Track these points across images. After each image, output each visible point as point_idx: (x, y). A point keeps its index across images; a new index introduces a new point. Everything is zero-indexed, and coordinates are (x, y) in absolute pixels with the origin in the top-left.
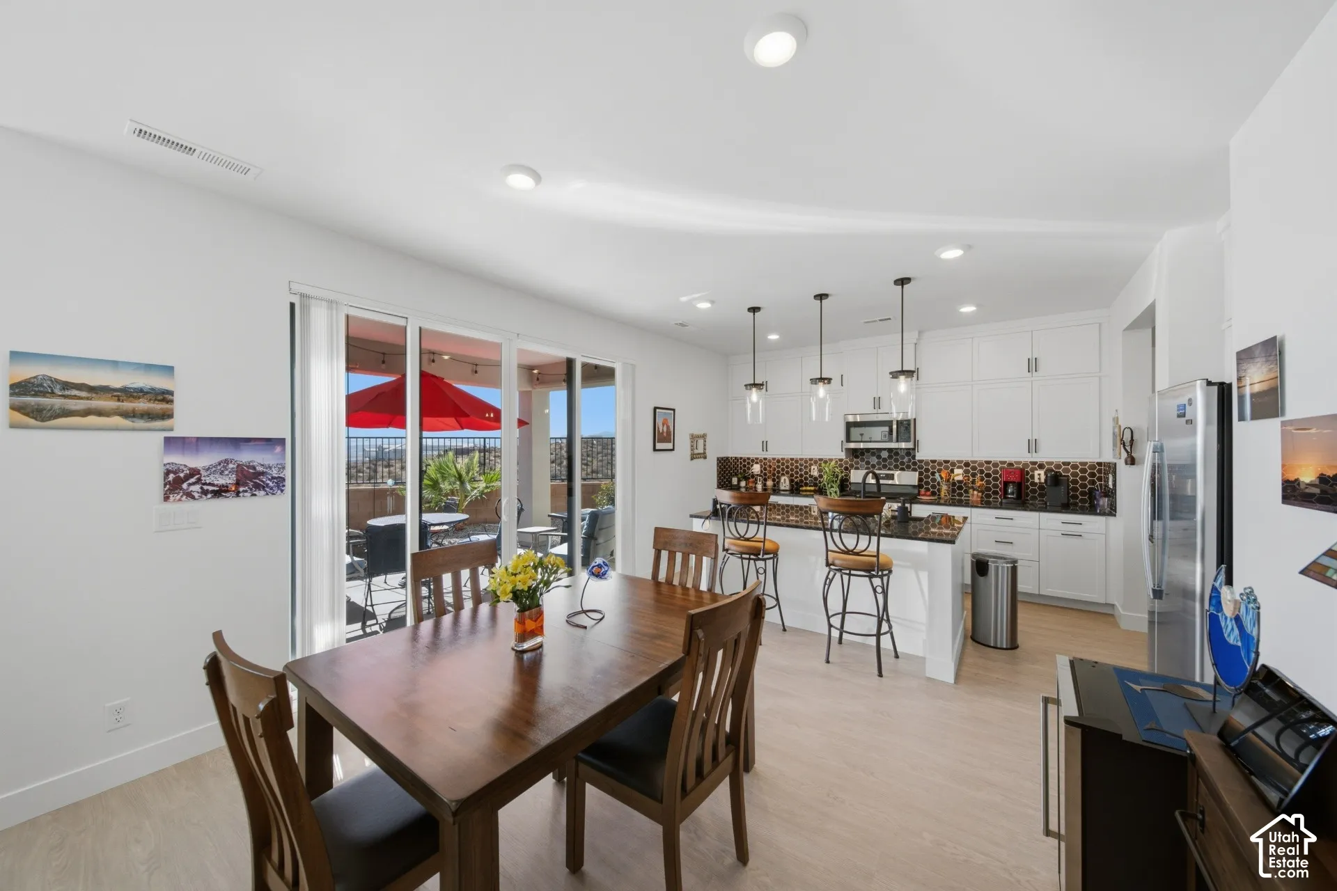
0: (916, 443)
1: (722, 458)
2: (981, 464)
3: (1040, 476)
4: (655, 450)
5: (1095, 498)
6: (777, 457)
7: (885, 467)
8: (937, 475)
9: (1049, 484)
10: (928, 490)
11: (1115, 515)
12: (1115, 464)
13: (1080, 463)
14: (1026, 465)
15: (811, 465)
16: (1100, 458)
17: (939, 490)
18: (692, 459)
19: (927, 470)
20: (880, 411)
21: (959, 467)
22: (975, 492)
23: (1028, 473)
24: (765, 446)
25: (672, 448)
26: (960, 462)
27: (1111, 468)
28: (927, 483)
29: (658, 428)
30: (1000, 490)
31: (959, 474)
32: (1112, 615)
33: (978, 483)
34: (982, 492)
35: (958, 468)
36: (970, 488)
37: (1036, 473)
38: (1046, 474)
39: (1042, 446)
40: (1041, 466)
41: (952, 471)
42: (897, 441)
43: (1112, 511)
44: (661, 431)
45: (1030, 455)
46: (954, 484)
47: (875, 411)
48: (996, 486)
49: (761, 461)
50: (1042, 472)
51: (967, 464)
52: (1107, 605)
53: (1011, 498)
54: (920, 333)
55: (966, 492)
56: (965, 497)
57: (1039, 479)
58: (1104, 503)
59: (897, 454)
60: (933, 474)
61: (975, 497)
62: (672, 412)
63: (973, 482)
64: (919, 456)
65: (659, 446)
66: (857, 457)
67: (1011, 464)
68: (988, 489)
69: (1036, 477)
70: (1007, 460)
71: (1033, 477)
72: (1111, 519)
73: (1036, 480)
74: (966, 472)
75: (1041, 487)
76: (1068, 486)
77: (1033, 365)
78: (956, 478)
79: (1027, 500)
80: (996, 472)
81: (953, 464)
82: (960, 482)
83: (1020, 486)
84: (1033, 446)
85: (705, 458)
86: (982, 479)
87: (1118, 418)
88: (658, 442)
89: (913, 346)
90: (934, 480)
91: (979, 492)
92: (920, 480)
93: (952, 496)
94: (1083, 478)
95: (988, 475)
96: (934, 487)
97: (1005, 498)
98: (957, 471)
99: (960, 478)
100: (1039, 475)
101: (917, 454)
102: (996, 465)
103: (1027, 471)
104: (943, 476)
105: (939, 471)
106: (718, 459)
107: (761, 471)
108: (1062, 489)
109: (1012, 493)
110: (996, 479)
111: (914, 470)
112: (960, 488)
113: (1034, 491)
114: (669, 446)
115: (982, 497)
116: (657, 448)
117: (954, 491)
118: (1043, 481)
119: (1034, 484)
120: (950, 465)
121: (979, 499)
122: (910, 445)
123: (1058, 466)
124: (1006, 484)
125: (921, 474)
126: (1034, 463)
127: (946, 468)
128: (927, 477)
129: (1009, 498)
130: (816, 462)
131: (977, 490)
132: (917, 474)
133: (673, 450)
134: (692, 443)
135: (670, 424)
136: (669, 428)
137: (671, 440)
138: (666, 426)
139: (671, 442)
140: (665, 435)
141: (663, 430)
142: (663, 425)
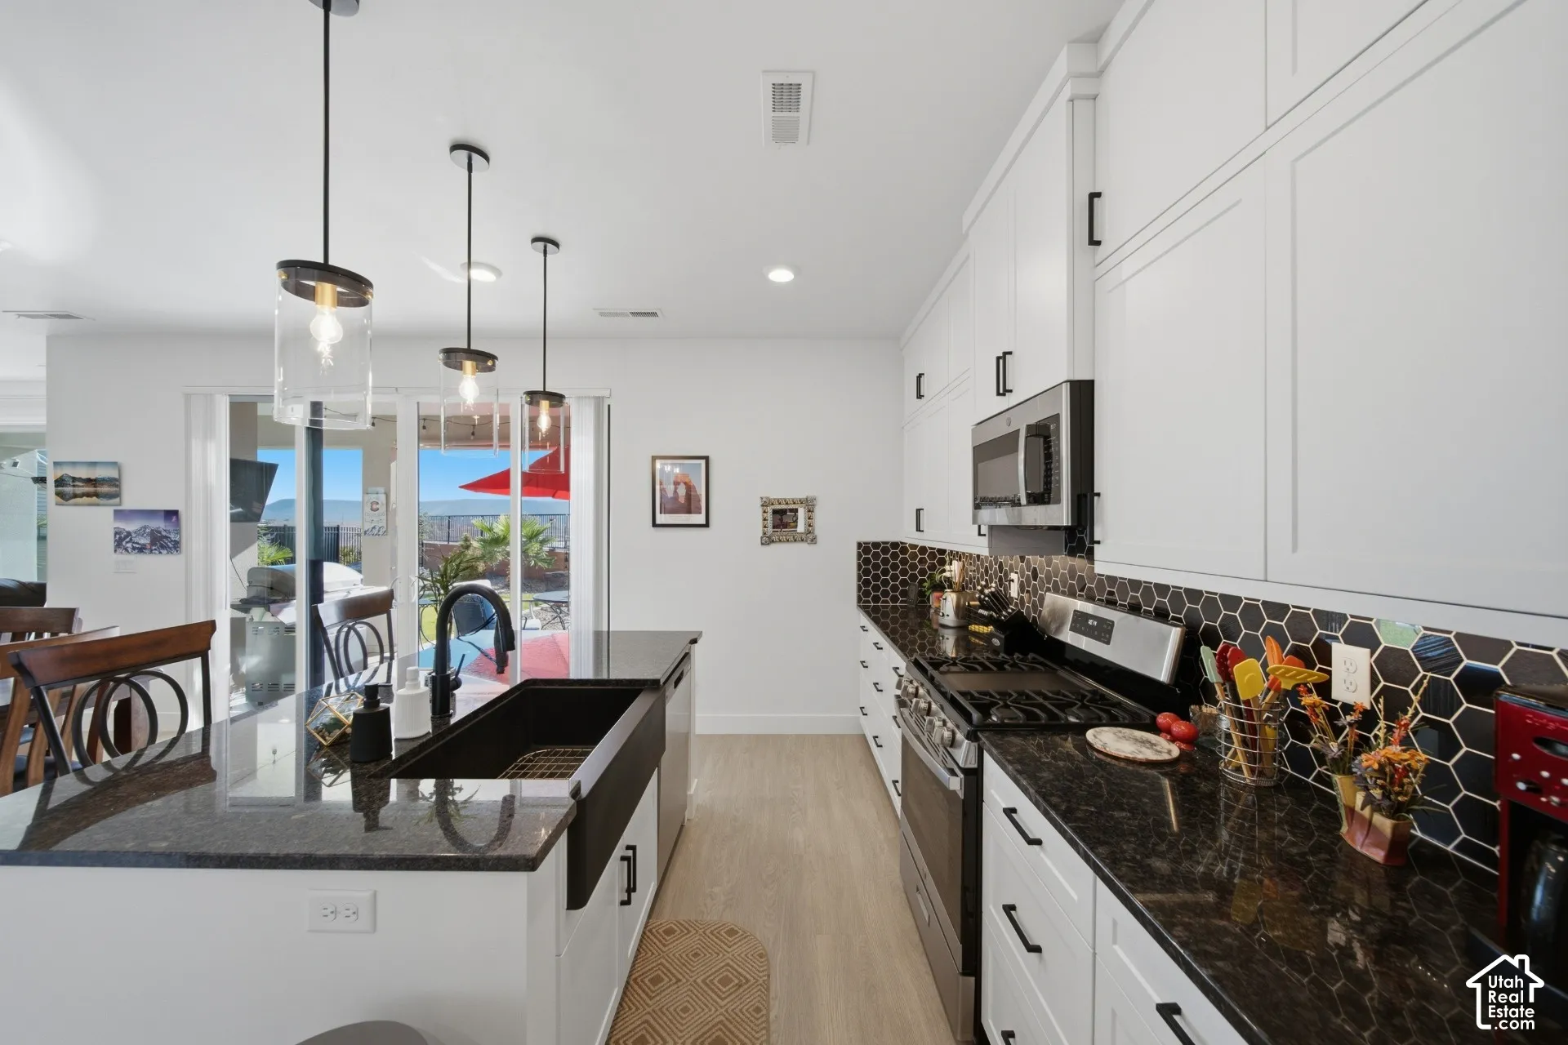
1: (876, 545)
4: (655, 525)
20: (1013, 399)
24: (919, 520)
29: (662, 490)
47: (1006, 403)
62: (703, 462)
85: (817, 542)
88: (664, 515)
106: (859, 545)
114: (700, 519)
133: (707, 525)
134: (765, 514)
135: (694, 482)
136: (689, 488)
137: (701, 509)
138: (684, 486)
139: (700, 513)
140: (682, 500)
141: (675, 492)
142: (676, 484)
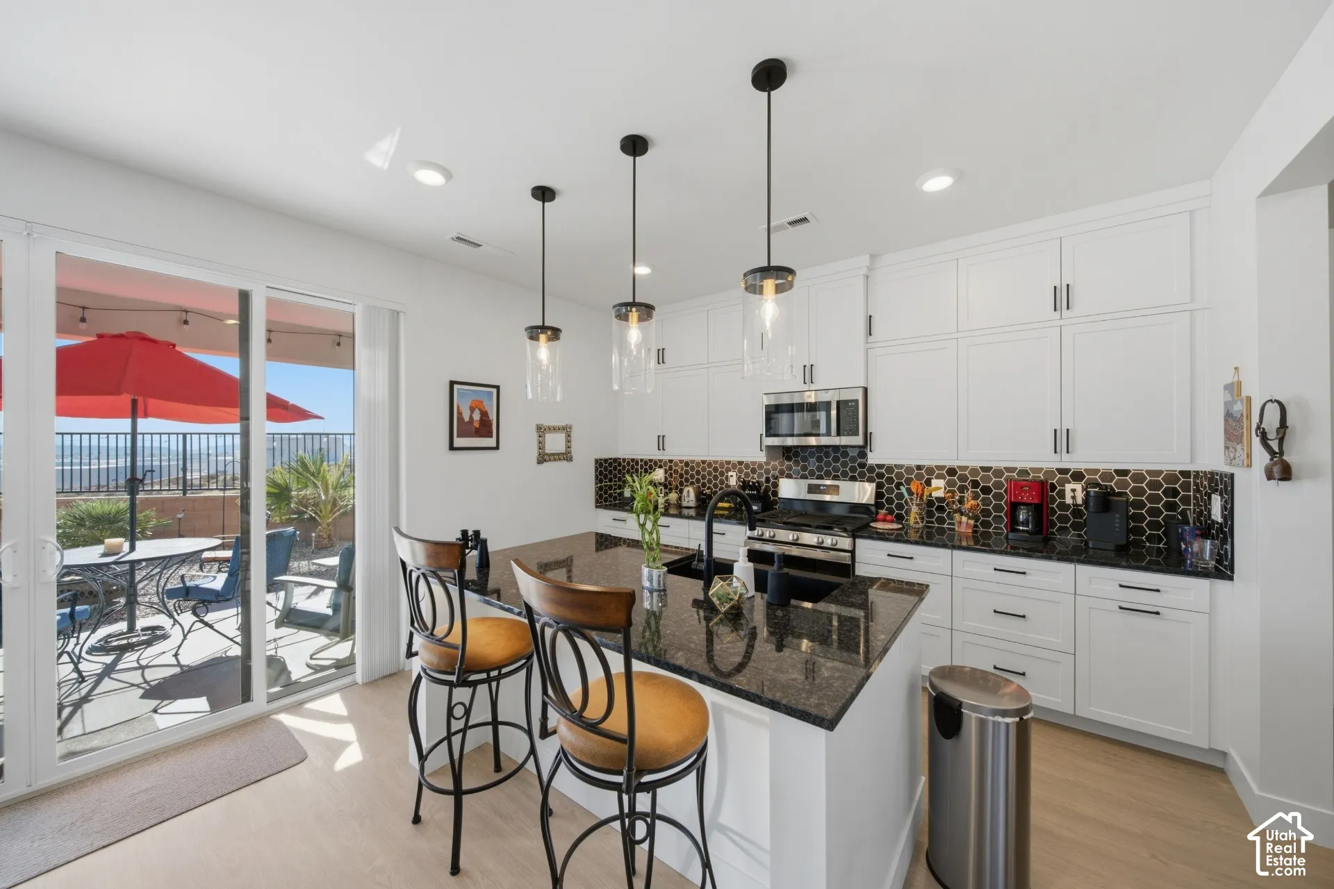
0: (867, 437)
1: (606, 460)
2: (974, 471)
3: (1074, 493)
4: (452, 448)
5: (1183, 539)
6: (685, 459)
7: (828, 475)
8: (903, 490)
9: (1091, 509)
10: (891, 511)
11: (1231, 579)
12: (1232, 475)
13: (1147, 471)
14: (1049, 473)
15: (728, 470)
16: (1192, 462)
17: (908, 512)
18: (540, 462)
19: (890, 480)
20: (813, 387)
21: (939, 477)
22: (964, 519)
23: (1053, 487)
24: (661, 442)
25: (494, 445)
26: (940, 468)
27: (1223, 484)
28: (890, 501)
29: (460, 413)
30: (1006, 514)
31: (939, 488)
32: (1221, 772)
33: (969, 503)
34: (976, 518)
35: (937, 478)
36: (956, 511)
37: (1068, 487)
38: (1084, 489)
39: (1078, 441)
40: (1078, 476)
41: (928, 483)
42: (839, 434)
43: (1223, 569)
44: (467, 419)
45: (1057, 457)
46: (930, 503)
47: (806, 387)
48: (998, 508)
49: (665, 464)
50: (1078, 487)
51: (952, 472)
52: (1212, 751)
53: (1023, 531)
54: (873, 257)
55: (950, 517)
56: (949, 524)
57: (1074, 498)
58: (1202, 550)
59: (845, 454)
60: (898, 485)
61: (964, 525)
62: (494, 391)
63: (961, 501)
64: (873, 459)
65: (458, 442)
66: (789, 459)
67: (1024, 472)
68: (986, 513)
69: (1068, 495)
70: (1019, 465)
71: (1062, 494)
72: (1221, 585)
73: (1069, 501)
74: (950, 484)
75: (1077, 511)
76: (1128, 511)
77: (1062, 298)
78: (935, 494)
79: (1053, 533)
80: (998, 485)
81: (930, 471)
82: (940, 499)
83: (1040, 511)
84: (1062, 440)
85: (570, 459)
86: (976, 497)
87: (1239, 383)
88: (458, 436)
89: (861, 280)
90: (900, 496)
91: (970, 518)
92: (879, 495)
93: (927, 522)
94: (1154, 499)
95: (986, 490)
96: (900, 507)
97: (1014, 530)
98: (936, 483)
99: (940, 494)
100: (1073, 491)
101: (870, 455)
102: (998, 473)
103: (1052, 485)
104: (913, 488)
105: (909, 481)
106: (597, 461)
107: (666, 478)
108: (1117, 519)
109: (1026, 523)
110: (998, 497)
111: (870, 480)
112: (941, 509)
113: (1063, 519)
114: (491, 442)
115: (975, 526)
116: (456, 445)
117: (930, 514)
118: (1079, 501)
119: (1064, 506)
120: (925, 474)
121: (970, 531)
122: (858, 440)
123: (1107, 476)
124: (1014, 507)
125: (879, 486)
126: (1063, 471)
127: (919, 477)
128: (890, 491)
129: (1019, 530)
130: (734, 466)
131: (967, 515)
132: (874, 485)
133: (497, 448)
134: (540, 438)
135: (487, 409)
136: (484, 414)
137: (492, 433)
138: (479, 412)
139: (492, 437)
140: (477, 425)
141: (471, 417)
142: (472, 410)
